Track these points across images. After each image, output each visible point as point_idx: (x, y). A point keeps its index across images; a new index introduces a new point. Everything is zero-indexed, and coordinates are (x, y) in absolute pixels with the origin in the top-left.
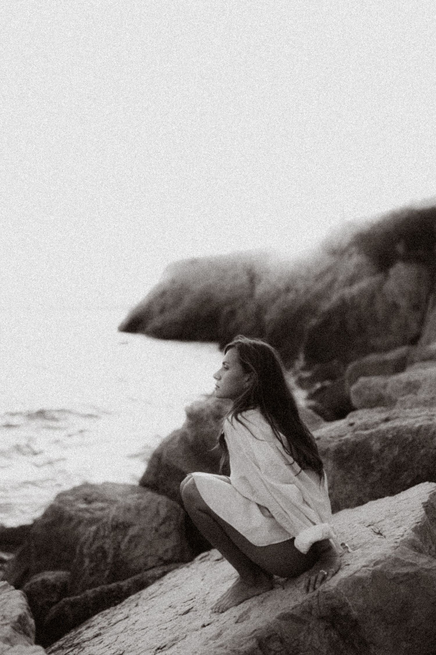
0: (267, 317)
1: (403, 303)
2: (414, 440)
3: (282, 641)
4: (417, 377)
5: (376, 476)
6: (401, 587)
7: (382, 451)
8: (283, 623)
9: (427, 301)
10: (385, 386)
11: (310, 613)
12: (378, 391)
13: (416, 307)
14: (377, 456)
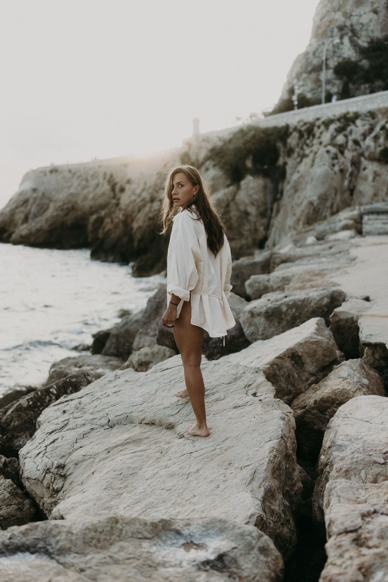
0: (135, 225)
1: (252, 210)
2: (302, 305)
3: (277, 365)
4: (288, 274)
5: (284, 323)
6: (314, 345)
7: (287, 311)
8: (277, 360)
9: (272, 210)
10: (268, 281)
11: (285, 356)
12: (264, 284)
13: (263, 214)
14: (285, 313)
